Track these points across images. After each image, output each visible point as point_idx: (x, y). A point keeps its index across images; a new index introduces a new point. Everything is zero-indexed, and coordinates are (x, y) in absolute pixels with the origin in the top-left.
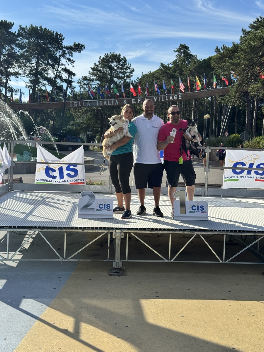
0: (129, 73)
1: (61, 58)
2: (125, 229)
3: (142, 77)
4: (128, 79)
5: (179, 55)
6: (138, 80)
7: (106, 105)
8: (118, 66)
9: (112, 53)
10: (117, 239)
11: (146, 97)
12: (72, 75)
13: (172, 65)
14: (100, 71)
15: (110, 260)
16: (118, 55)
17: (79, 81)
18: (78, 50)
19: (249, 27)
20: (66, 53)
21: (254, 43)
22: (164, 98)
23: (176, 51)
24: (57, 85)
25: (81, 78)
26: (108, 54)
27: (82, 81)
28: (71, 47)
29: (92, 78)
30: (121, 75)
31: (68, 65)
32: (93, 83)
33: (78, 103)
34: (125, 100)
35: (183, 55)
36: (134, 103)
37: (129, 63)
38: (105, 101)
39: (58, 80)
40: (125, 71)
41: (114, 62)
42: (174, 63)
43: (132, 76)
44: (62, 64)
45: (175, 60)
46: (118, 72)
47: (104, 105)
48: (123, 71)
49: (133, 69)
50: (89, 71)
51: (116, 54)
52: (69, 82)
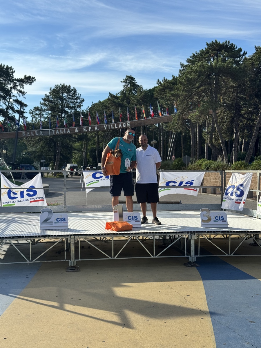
0: (79, 103)
1: (12, 90)
2: (78, 235)
3: (92, 106)
4: (79, 109)
5: (126, 85)
6: (88, 109)
7: (58, 133)
8: (69, 96)
9: (62, 84)
10: (72, 243)
11: (96, 125)
12: (24, 106)
13: (120, 95)
14: (51, 101)
15: (67, 261)
16: (68, 86)
17: (31, 112)
18: (28, 83)
19: (186, 61)
20: (17, 86)
21: (191, 76)
22: (114, 126)
23: (123, 82)
24: (9, 115)
25: (32, 109)
26: (59, 86)
27: (34, 112)
28: (22, 79)
29: (43, 108)
30: (71, 105)
31: (20, 96)
32: (45, 113)
33: (30, 133)
34: (77, 129)
35: (129, 85)
36: (85, 131)
37: (79, 94)
38: (57, 130)
39: (10, 111)
40: (75, 101)
41: (64, 93)
42: (122, 93)
43: (82, 106)
44: (14, 96)
45: (122, 90)
46: (69, 102)
47: (57, 133)
48: (73, 101)
49: (83, 99)
50: (41, 102)
51: (66, 85)
52: (21, 113)
